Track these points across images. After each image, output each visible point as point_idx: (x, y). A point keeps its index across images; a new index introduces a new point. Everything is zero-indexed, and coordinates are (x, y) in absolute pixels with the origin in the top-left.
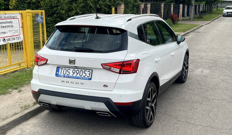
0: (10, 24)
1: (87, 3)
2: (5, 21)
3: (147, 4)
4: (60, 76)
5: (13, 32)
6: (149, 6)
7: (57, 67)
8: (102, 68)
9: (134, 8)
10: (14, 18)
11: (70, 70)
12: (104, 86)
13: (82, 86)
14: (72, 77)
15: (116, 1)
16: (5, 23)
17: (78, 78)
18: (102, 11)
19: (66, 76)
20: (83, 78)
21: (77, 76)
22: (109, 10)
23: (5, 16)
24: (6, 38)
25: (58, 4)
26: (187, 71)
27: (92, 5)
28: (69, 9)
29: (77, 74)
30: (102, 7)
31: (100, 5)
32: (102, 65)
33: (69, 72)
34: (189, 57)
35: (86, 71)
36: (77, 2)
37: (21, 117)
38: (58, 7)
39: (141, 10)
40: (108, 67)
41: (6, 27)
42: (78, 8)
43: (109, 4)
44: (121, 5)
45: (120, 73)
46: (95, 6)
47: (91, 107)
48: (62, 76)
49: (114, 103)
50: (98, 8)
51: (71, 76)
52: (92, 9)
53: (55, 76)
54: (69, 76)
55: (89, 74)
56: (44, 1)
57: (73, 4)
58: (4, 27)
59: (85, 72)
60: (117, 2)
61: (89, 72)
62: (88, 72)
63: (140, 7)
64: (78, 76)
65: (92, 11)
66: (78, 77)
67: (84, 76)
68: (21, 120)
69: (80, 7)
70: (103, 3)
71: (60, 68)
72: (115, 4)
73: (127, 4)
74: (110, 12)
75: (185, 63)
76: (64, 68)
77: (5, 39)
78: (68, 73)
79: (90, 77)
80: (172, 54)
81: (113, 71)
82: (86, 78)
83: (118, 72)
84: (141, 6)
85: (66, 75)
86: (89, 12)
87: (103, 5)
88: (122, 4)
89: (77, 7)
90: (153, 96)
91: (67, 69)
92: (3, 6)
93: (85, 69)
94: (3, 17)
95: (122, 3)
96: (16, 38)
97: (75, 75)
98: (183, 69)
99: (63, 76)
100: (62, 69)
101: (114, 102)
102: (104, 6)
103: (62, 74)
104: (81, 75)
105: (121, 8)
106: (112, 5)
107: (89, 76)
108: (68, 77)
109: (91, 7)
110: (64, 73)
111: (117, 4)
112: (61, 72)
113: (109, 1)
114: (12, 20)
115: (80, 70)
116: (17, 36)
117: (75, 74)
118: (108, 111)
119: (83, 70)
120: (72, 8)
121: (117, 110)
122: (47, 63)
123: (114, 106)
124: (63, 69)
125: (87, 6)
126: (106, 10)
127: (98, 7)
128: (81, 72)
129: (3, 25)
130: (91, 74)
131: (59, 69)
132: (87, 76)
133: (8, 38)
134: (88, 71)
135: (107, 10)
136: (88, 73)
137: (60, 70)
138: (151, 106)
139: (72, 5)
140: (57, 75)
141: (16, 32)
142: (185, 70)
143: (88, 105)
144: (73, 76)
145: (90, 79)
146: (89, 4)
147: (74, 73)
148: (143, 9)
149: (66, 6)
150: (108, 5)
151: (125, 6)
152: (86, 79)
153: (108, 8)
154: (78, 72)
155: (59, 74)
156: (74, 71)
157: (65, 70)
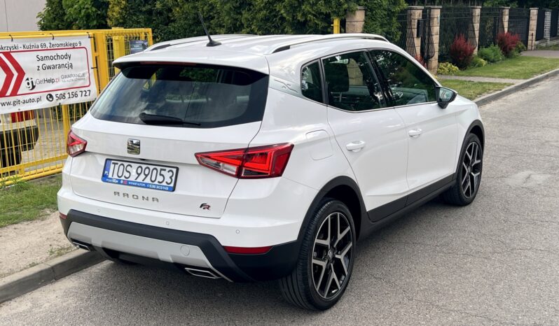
0: (65, 61)
1: (275, 10)
2: (53, 53)
3: (430, 9)
4: (111, 181)
5: (72, 78)
6: (437, 13)
7: (107, 160)
8: (198, 163)
9: (391, 19)
10: (74, 48)
11: (131, 167)
12: (201, 207)
13: (155, 205)
14: (135, 184)
15: (343, 4)
16: (52, 58)
17: (147, 186)
18: (311, 27)
19: (122, 182)
20: (158, 187)
21: (144, 182)
22: (326, 25)
23: (53, 42)
24: (53, 94)
25: (211, 14)
26: (479, 177)
27: (285, 15)
28: (235, 24)
29: (146, 176)
30: (308, 19)
31: (304, 15)
32: (197, 155)
33: (129, 172)
34: (486, 141)
35: (165, 170)
36: (251, 7)
37: (41, 272)
38: (212, 21)
39: (413, 23)
40: (212, 160)
41: (54, 67)
42: (255, 21)
43: (324, 10)
44: (354, 14)
45: (238, 176)
46: (293, 18)
47: (172, 256)
48: (114, 181)
49: (224, 247)
50: (299, 20)
51: (132, 182)
52: (285, 24)
53: (100, 181)
54: (128, 181)
55: (171, 178)
56: (181, 8)
57: (243, 12)
58: (49, 67)
59: (163, 172)
60: (346, 6)
61: (171, 173)
62: (169, 172)
63: (412, 17)
64: (148, 181)
65: (286, 30)
66: (146, 184)
67: (159, 182)
68: (40, 279)
69: (260, 19)
70: (312, 8)
71: (112, 161)
72: (341, 9)
73: (371, 10)
74: (329, 30)
75: (470, 158)
76: (120, 163)
77: (51, 96)
78: (127, 175)
79: (172, 185)
80: (412, 132)
81: (225, 170)
82: (165, 186)
83: (234, 173)
84: (414, 13)
85: (123, 178)
86: (280, 31)
87: (310, 13)
88: (357, 9)
89: (253, 19)
90: (340, 236)
91: (126, 164)
92: (93, 20)
93: (163, 165)
94: (48, 45)
95: (359, 7)
96: (79, 94)
97: (140, 179)
98: (461, 170)
99: (117, 181)
100: (115, 164)
102: (314, 15)
103: (115, 176)
105: (356, 19)
106: (334, 12)
107: (169, 181)
108: (127, 183)
109: (283, 19)
110: (120, 175)
111: (345, 10)
112: (114, 171)
113: (325, 3)
114: (70, 52)
115: (151, 167)
116: (83, 89)
117: (142, 176)
118: (210, 265)
119: (159, 168)
120: (241, 22)
121: (231, 264)
122: (86, 150)
123: (224, 255)
124: (117, 164)
125: (275, 16)
126: (318, 24)
127: (299, 18)
128: (155, 171)
129: (48, 63)
130: (173, 178)
131: (109, 165)
132: (167, 183)
133: (59, 93)
134: (168, 169)
135: (321, 24)
136: (167, 175)
137: (112, 166)
138: (334, 258)
139: (241, 14)
140: (105, 178)
141: (79, 79)
142: (470, 174)
143: (167, 252)
144: (137, 180)
145: (173, 189)
146: (279, 11)
147: (139, 175)
148: (418, 21)
149: (227, 18)
150: (323, 13)
151: (366, 15)
152: (162, 190)
153: (323, 20)
154: (147, 173)
155: (110, 176)
156: (140, 170)
157: (121, 168)
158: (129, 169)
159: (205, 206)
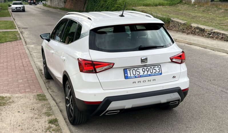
4: (130, 78)
7: (124, 69)
8: (171, 61)
13: (154, 82)
14: (144, 76)
17: (150, 75)
19: (137, 77)
20: (155, 75)
29: (148, 71)
32: (170, 58)
35: (155, 67)
47: (166, 100)
48: (133, 77)
49: (182, 90)
51: (142, 75)
53: (125, 79)
54: (140, 76)
59: (155, 68)
61: (158, 68)
62: (157, 67)
64: (149, 73)
66: (149, 75)
67: (154, 72)
71: (128, 69)
76: (132, 69)
78: (139, 73)
82: (157, 73)
83: (180, 62)
91: (136, 69)
93: (154, 65)
99: (135, 77)
100: (130, 70)
103: (132, 75)
104: (151, 72)
107: (159, 71)
108: (140, 77)
115: (149, 67)
117: (146, 72)
118: (180, 98)
119: (152, 67)
122: (113, 67)
123: (183, 93)
124: (131, 70)
128: (151, 69)
130: (160, 69)
131: (127, 71)
132: (158, 72)
134: (156, 66)
136: (157, 69)
140: (126, 77)
144: (144, 74)
145: (161, 74)
147: (144, 72)
152: (157, 75)
154: (147, 70)
155: (129, 75)
156: (144, 70)
157: (134, 71)
158: (138, 70)
159: (174, 77)
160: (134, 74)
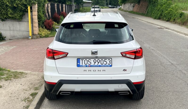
1: (4, 2)
3: (48, 4)
4: (82, 66)
6: (50, 5)
7: (77, 59)
8: (122, 56)
11: (91, 60)
12: (123, 71)
13: (104, 73)
14: (95, 66)
17: (100, 66)
19: (88, 66)
20: (105, 66)
21: (98, 65)
22: (25, 8)
27: (8, 4)
29: (99, 63)
30: (19, 6)
31: (17, 4)
35: (106, 60)
43: (25, 3)
44: (35, 5)
46: (12, 5)
47: (114, 89)
48: (84, 66)
51: (93, 65)
54: (91, 65)
55: (110, 62)
59: (105, 60)
61: (109, 61)
62: (108, 60)
64: (100, 64)
66: (100, 65)
67: (105, 64)
70: (20, 2)
71: (80, 59)
72: (30, 3)
73: (40, 4)
74: (26, 10)
76: (84, 59)
78: (90, 63)
79: (111, 64)
81: (130, 57)
82: (107, 65)
83: (134, 58)
91: (88, 59)
93: (106, 58)
99: (85, 66)
100: (82, 60)
101: (133, 82)
102: (21, 5)
103: (84, 64)
104: (102, 63)
106: (28, 4)
107: (109, 63)
109: (7, 6)
111: (32, 3)
113: (25, 1)
115: (100, 59)
119: (104, 59)
121: (135, 88)
122: (67, 56)
123: (133, 85)
124: (83, 60)
125: (3, 5)
127: (15, 6)
128: (102, 61)
130: (111, 62)
131: (79, 61)
132: (108, 64)
140: (78, 66)
144: (95, 65)
145: (111, 66)
147: (95, 63)
148: (47, 7)
151: (38, 5)
152: (107, 67)
153: (24, 6)
154: (98, 61)
155: (81, 64)
156: (95, 61)
157: (86, 61)
158: (89, 61)
159: (125, 70)
160: (86, 63)
